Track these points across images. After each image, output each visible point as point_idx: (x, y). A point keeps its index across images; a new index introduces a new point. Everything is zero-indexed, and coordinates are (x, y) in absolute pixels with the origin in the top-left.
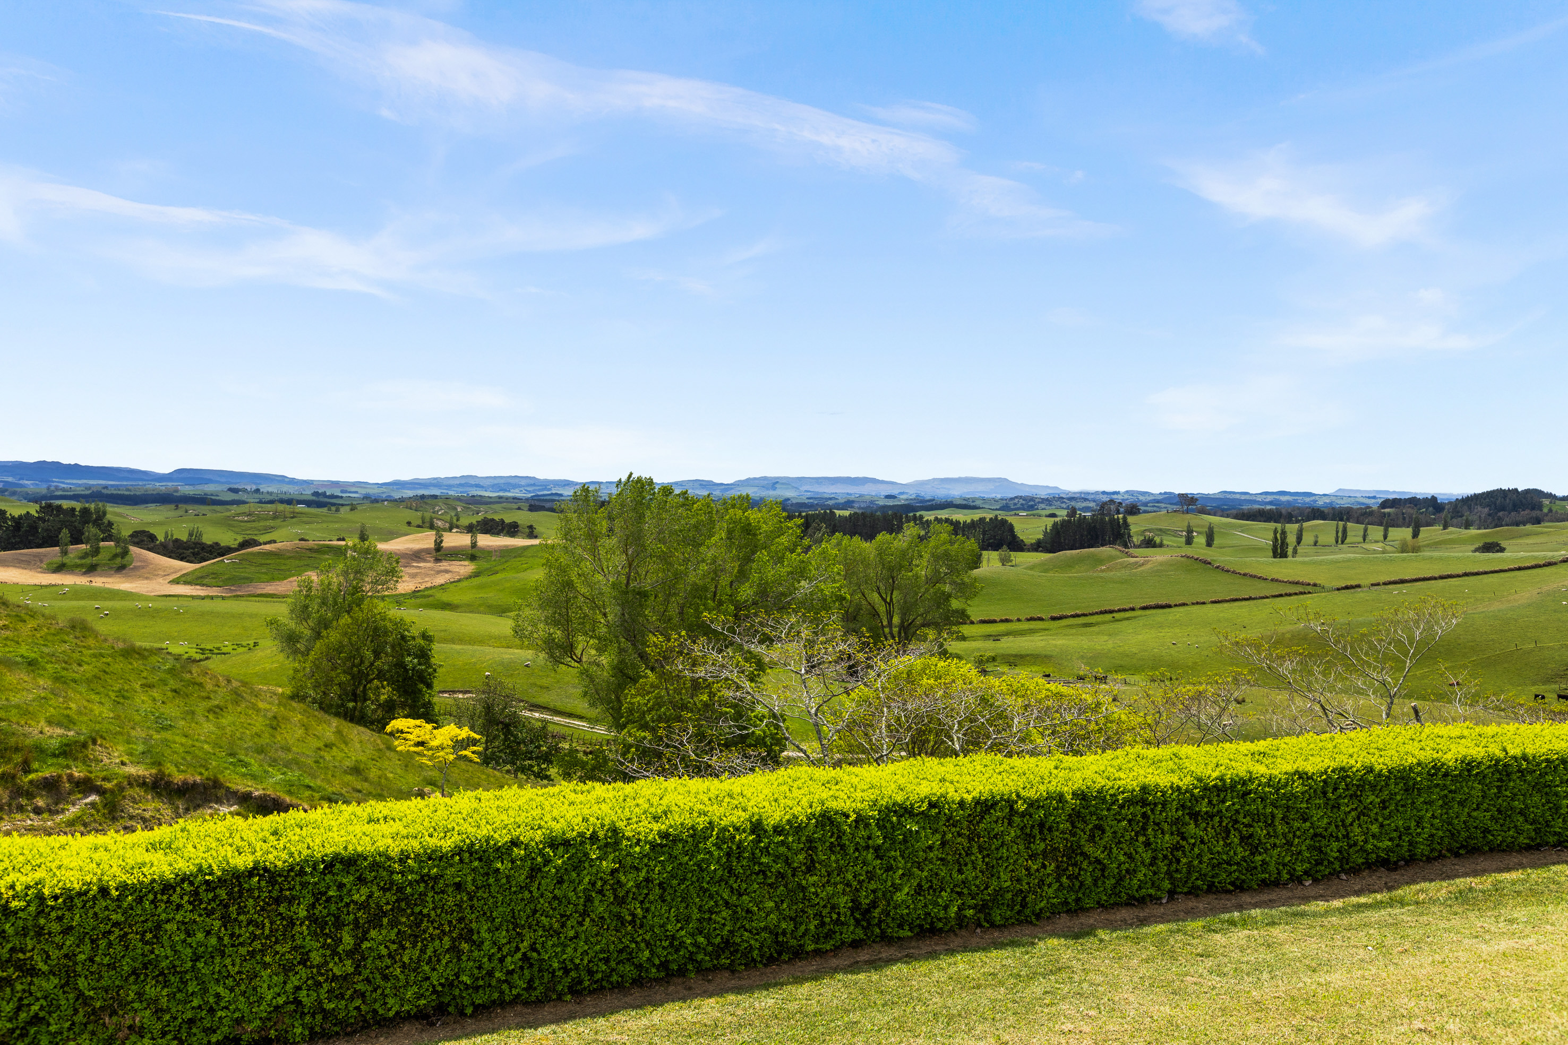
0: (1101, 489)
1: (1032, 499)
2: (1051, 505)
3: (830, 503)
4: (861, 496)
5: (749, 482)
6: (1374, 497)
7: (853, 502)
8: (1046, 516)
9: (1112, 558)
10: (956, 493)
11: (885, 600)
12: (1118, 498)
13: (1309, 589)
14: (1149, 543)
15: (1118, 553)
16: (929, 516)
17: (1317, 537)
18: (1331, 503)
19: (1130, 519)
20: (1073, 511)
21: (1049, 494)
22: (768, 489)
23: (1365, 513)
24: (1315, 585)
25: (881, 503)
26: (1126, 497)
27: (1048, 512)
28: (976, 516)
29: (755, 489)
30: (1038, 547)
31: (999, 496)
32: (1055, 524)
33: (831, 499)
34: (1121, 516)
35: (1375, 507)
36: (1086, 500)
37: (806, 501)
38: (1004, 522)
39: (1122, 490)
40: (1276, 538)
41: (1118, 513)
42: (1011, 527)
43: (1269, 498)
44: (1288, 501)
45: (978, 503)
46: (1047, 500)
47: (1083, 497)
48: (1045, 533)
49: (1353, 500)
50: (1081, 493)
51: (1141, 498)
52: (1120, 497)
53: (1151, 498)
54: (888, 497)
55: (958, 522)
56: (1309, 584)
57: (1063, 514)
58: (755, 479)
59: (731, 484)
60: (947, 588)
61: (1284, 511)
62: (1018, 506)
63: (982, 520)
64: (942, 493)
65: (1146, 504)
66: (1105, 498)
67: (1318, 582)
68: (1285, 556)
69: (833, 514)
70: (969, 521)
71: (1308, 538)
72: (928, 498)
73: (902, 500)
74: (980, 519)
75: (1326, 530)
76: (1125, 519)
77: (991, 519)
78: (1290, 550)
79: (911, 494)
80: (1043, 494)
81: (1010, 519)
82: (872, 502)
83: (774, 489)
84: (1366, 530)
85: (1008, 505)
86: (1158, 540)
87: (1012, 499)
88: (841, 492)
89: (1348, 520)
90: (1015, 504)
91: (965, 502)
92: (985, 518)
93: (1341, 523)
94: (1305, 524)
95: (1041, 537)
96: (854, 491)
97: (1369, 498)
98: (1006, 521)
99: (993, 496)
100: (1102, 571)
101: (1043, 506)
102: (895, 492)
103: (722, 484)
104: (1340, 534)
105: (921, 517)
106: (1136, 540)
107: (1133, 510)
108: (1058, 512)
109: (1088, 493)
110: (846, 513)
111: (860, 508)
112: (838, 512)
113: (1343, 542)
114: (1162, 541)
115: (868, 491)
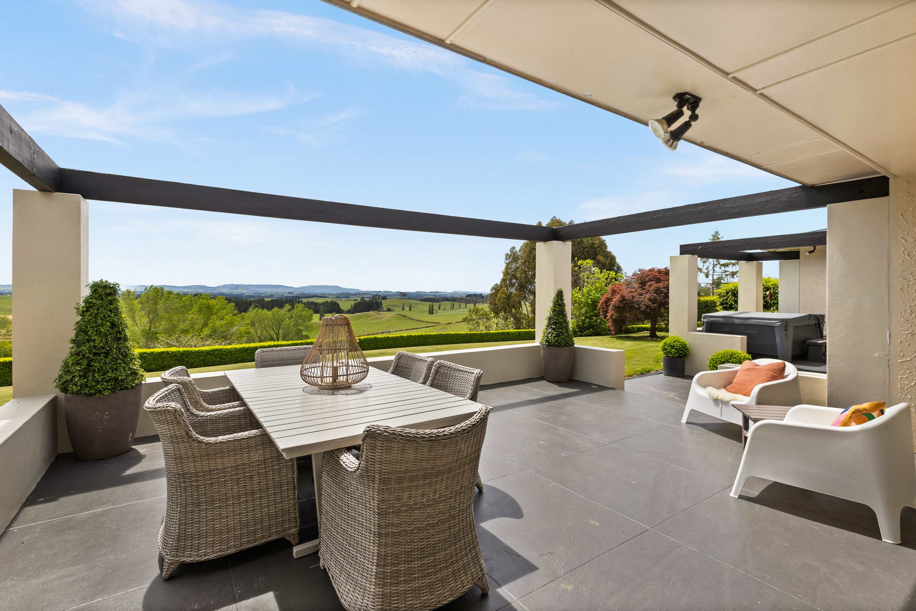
0: (375, 290)
1: (349, 294)
2: (355, 296)
3: (263, 295)
4: (277, 292)
5: (225, 286)
6: (465, 294)
7: (274, 295)
8: (353, 300)
9: (373, 315)
10: (318, 292)
11: (276, 333)
12: (381, 294)
13: (437, 324)
14: (389, 310)
15: (376, 314)
16: (305, 300)
17: (445, 307)
18: (452, 296)
19: (383, 301)
20: (363, 299)
21: (355, 292)
22: (234, 289)
23: (461, 299)
24: (439, 323)
25: (286, 295)
26: (384, 293)
27: (354, 299)
28: (324, 300)
29: (228, 289)
30: (349, 312)
31: (336, 293)
32: (355, 304)
33: (263, 294)
34: (379, 300)
35: (464, 297)
36: (369, 294)
37: (252, 295)
38: (336, 303)
39: (382, 290)
40: (430, 308)
41: (379, 299)
42: (338, 305)
43: (432, 294)
44: (438, 295)
45: (326, 296)
46: (354, 294)
47: (368, 293)
48: (352, 306)
49: (458, 295)
50: (367, 292)
51: (389, 293)
52: (381, 293)
53: (393, 293)
54: (289, 293)
55: (317, 303)
56: (437, 323)
57: (359, 299)
58: (227, 285)
59: (216, 287)
60: (301, 328)
61: (436, 299)
62: (343, 296)
63: (327, 302)
64: (312, 292)
65: (390, 296)
66: (376, 293)
67: (440, 322)
68: (433, 314)
69: (263, 300)
70: (321, 302)
71: (442, 307)
72: (306, 293)
73: (296, 294)
74: (326, 302)
75: (448, 304)
76: (381, 301)
77: (330, 302)
78: (435, 312)
79: (300, 292)
80: (353, 292)
81: (338, 302)
82: (282, 295)
83: (237, 289)
84: (460, 305)
85: (339, 296)
86: (392, 309)
87: (340, 294)
88: (269, 291)
89: (454, 301)
90: (342, 296)
91: (322, 295)
92: (328, 301)
93: (453, 302)
94: (441, 303)
95: (350, 308)
96: (274, 291)
97: (463, 294)
98: (337, 302)
99: (333, 292)
100: (370, 320)
101: (352, 296)
102: (292, 291)
103: (211, 287)
104: (452, 306)
105: (302, 301)
106: (385, 309)
107: (384, 298)
108: (357, 299)
109: (370, 292)
110: (269, 299)
111: (276, 297)
112: (266, 299)
113: (453, 309)
114: (393, 309)
115: (280, 291)
